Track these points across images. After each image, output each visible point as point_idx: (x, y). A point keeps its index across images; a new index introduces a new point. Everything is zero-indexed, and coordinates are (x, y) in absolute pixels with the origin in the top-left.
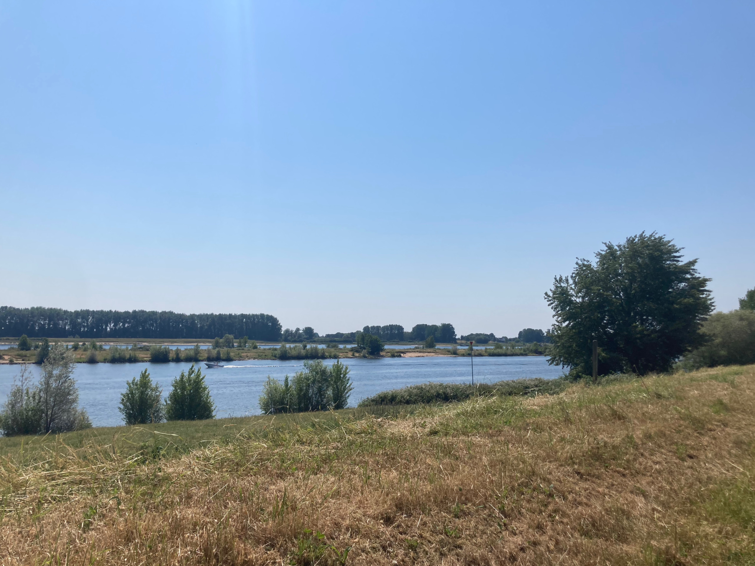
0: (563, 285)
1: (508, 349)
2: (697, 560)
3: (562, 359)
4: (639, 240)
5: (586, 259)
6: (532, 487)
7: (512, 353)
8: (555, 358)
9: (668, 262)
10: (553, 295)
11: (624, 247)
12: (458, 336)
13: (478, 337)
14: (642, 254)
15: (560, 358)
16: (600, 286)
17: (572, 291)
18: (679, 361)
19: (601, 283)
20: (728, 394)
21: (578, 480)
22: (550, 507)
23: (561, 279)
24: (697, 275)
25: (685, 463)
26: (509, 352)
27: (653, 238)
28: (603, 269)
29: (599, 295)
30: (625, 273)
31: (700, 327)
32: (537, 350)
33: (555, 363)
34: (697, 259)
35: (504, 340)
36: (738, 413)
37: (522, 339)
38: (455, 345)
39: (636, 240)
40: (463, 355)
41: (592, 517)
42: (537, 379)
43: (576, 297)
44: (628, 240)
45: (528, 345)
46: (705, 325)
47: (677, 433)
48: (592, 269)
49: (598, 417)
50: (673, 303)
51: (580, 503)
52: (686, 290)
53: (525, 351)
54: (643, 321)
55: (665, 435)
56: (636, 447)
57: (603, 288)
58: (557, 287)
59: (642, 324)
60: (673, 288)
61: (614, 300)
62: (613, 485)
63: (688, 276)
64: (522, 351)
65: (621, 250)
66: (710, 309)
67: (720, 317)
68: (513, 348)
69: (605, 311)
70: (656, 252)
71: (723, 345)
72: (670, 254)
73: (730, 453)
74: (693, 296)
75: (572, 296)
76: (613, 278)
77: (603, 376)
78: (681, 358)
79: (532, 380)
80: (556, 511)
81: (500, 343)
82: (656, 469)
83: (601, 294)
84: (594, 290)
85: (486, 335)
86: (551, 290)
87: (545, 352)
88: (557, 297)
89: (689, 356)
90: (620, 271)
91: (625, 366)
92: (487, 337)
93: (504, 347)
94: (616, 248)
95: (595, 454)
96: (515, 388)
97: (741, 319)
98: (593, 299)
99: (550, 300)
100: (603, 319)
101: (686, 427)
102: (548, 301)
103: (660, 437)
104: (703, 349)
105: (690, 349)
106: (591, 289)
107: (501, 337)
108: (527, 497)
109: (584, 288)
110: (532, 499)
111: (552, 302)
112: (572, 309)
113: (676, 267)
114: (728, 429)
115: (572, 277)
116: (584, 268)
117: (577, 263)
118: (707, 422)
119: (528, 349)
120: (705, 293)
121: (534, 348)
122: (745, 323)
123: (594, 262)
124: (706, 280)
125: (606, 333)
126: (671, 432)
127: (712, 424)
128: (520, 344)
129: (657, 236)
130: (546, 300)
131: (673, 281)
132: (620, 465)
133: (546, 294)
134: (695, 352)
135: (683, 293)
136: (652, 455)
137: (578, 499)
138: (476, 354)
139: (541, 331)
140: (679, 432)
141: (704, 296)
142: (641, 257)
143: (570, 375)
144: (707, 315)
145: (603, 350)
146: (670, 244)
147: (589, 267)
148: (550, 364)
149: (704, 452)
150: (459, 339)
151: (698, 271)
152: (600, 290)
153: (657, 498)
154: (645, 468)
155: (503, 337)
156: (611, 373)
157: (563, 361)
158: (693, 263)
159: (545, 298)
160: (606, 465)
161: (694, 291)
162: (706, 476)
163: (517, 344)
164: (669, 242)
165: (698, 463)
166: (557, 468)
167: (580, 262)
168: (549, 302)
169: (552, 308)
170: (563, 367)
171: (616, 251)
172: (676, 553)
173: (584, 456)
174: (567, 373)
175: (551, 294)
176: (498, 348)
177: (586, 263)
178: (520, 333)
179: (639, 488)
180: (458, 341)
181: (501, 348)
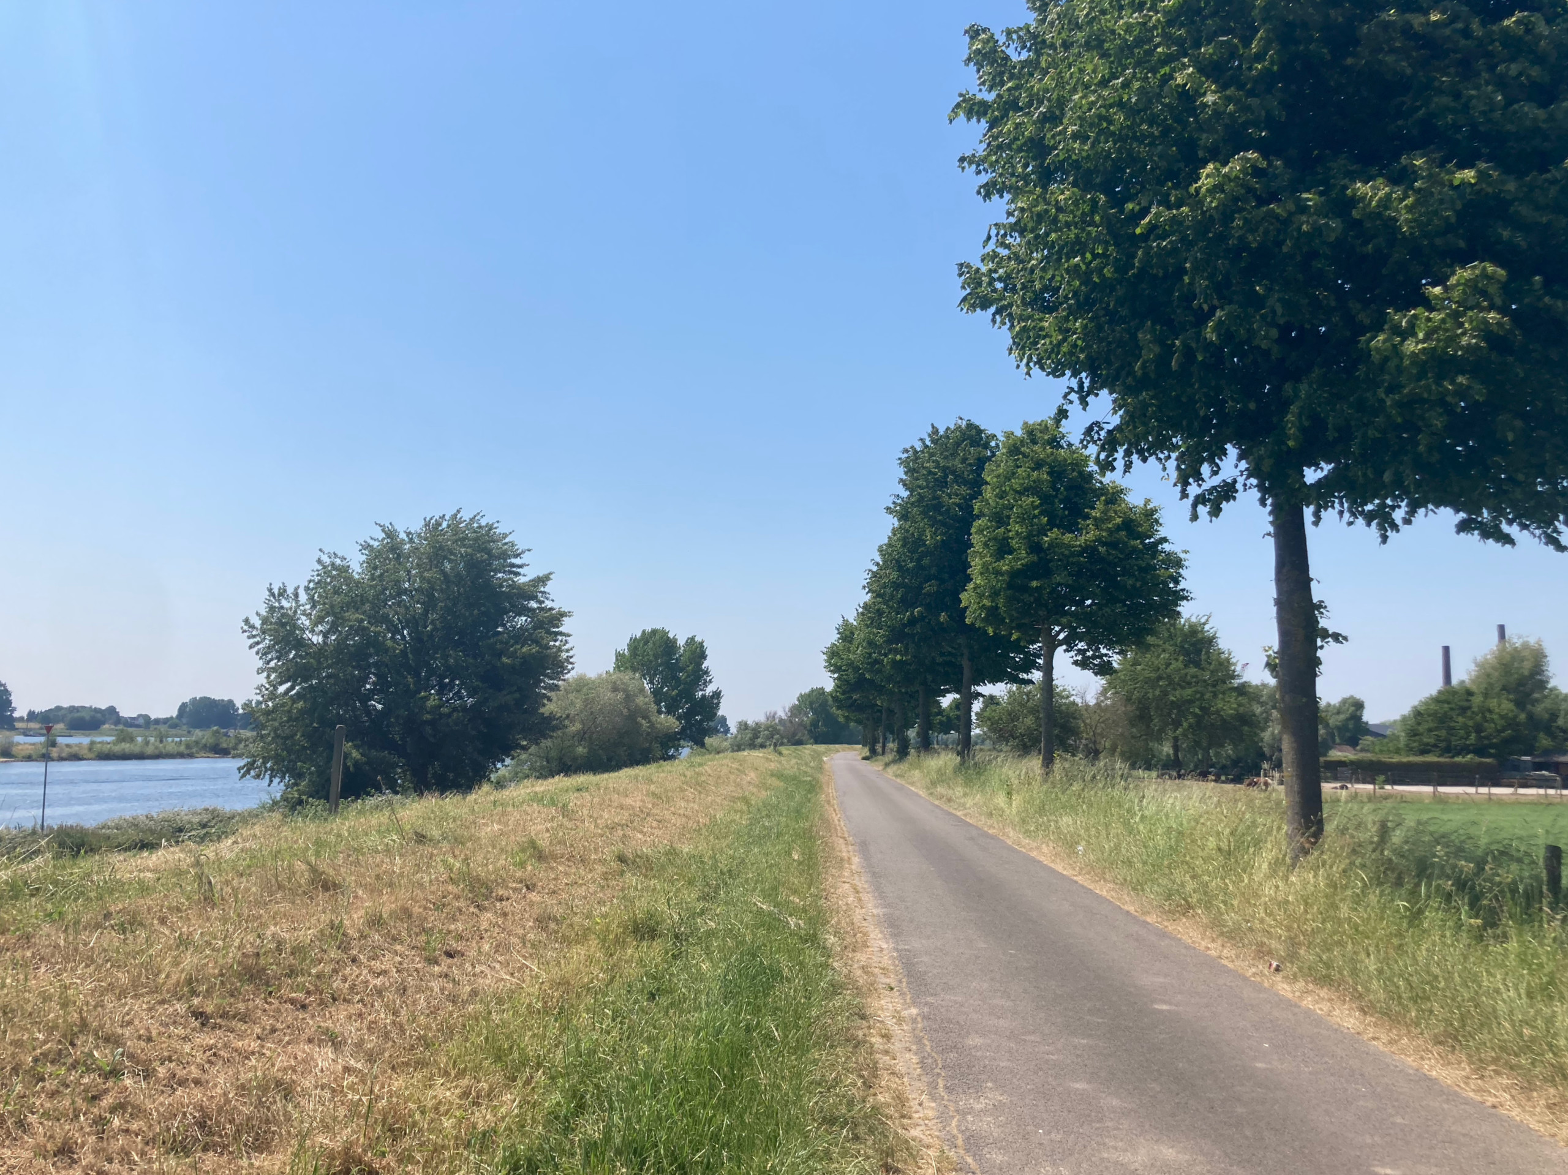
0: (285, 603)
1: (147, 743)
2: (405, 1158)
3: (268, 765)
4: (449, 526)
5: (340, 555)
6: (70, 1061)
7: (157, 752)
8: (254, 762)
9: (500, 575)
10: (263, 624)
11: (419, 535)
12: (21, 712)
13: (76, 715)
14: (452, 553)
15: (264, 763)
16: (364, 613)
17: (303, 618)
18: (504, 768)
19: (367, 607)
20: (552, 828)
21: (193, 1030)
22: (107, 1101)
23: (283, 592)
24: (548, 604)
25: (436, 968)
26: (150, 750)
27: (475, 525)
28: (373, 578)
29: (361, 630)
30: (416, 590)
31: (545, 701)
32: (217, 745)
33: (252, 773)
34: (551, 574)
35: (141, 721)
36: (559, 863)
37: (184, 720)
38: (7, 733)
39: (445, 525)
40: (29, 758)
41: (201, 1109)
42: (207, 810)
43: (312, 631)
44: (427, 525)
45: (198, 733)
46: (555, 699)
47: (437, 909)
48: (351, 578)
49: (280, 887)
50: (500, 655)
51: (182, 1083)
52: (527, 630)
53: (188, 746)
54: (442, 689)
55: (410, 916)
56: (344, 947)
57: (369, 617)
58: (272, 609)
59: (440, 692)
60: (504, 625)
61: (389, 643)
62: (273, 1030)
63: (533, 604)
64: (182, 748)
65: (411, 541)
66: (564, 668)
67: (582, 684)
68: (161, 741)
69: (369, 665)
70: (479, 552)
71: (581, 736)
72: (505, 560)
73: (523, 939)
74: (536, 642)
75: (303, 630)
76: (392, 597)
77: (353, 801)
78: (508, 761)
79: (194, 813)
80: (118, 1108)
81: (130, 730)
82: (375, 986)
83: (365, 629)
84: (349, 620)
85: (97, 711)
86: (258, 614)
87: (235, 748)
88: (270, 630)
89: (524, 756)
90: (407, 585)
91: (400, 778)
92: (99, 715)
93: (139, 739)
94: (403, 536)
95: (248, 969)
96: (152, 832)
97: (615, 689)
98: (347, 639)
99: (254, 636)
100: (365, 680)
101: (457, 898)
102: (249, 638)
103: (402, 920)
104: (546, 743)
105: (525, 743)
106: (342, 618)
107: (135, 715)
108: (50, 1085)
109: (328, 614)
110: (61, 1089)
111: (258, 639)
112: (301, 657)
113: (514, 586)
114: (534, 896)
115: (307, 589)
116: (334, 572)
117: (319, 561)
118: (498, 884)
119: (197, 743)
120: (560, 638)
121: (211, 741)
122: (620, 696)
123: (356, 563)
124: (563, 614)
125: (368, 710)
126: (425, 908)
127: (507, 888)
128: (180, 732)
129: (483, 523)
130: (247, 634)
131: (507, 613)
132: (299, 988)
133: (247, 621)
134: (533, 749)
135: (520, 636)
136: (374, 958)
137: (181, 1073)
138: (64, 755)
139: (231, 702)
140: (439, 907)
141: (557, 644)
142: (450, 561)
143: (284, 799)
144: (560, 679)
145: (356, 747)
146: (507, 540)
147: (344, 570)
148: (244, 776)
149: (478, 942)
150: (21, 719)
151: (551, 597)
152: (362, 621)
153: (359, 1045)
154: (352, 988)
155: (140, 716)
156: (368, 794)
157: (272, 769)
158: (543, 580)
159: (244, 631)
160: (270, 989)
161: (541, 633)
162: (468, 988)
163: (174, 731)
164: (505, 536)
165: (461, 966)
166: (150, 1009)
167: (326, 560)
168: (252, 641)
169: (257, 653)
170: (271, 781)
171: (402, 542)
172: (365, 1151)
173: (222, 975)
174: (278, 796)
175: (257, 623)
176: (123, 740)
177: (338, 562)
178: (183, 707)
179: (328, 1029)
180: (18, 725)
181: (132, 740)
